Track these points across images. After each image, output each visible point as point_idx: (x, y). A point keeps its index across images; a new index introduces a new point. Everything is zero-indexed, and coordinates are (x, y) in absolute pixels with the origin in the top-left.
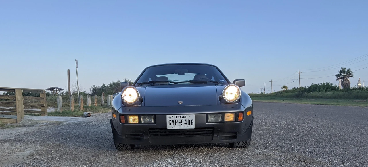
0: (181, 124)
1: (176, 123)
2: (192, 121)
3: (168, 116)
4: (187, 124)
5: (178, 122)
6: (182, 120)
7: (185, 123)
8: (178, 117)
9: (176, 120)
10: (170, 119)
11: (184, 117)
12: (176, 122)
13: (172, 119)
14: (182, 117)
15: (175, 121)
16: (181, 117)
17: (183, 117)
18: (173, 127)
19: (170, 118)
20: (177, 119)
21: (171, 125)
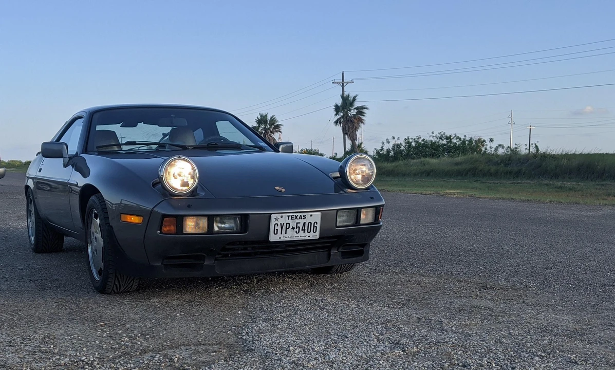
0: (296, 231)
1: (286, 229)
2: (315, 225)
3: (273, 216)
4: (306, 231)
5: (291, 227)
6: (297, 223)
7: (302, 230)
8: (292, 217)
9: (287, 224)
10: (276, 222)
11: (303, 217)
12: (288, 227)
13: (281, 221)
14: (298, 217)
15: (285, 225)
16: (296, 217)
17: (301, 217)
18: (280, 238)
19: (277, 219)
20: (290, 221)
21: (277, 234)
